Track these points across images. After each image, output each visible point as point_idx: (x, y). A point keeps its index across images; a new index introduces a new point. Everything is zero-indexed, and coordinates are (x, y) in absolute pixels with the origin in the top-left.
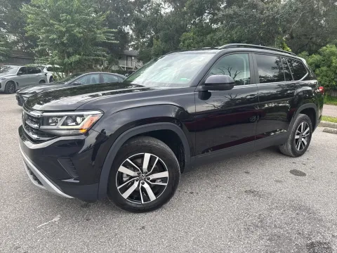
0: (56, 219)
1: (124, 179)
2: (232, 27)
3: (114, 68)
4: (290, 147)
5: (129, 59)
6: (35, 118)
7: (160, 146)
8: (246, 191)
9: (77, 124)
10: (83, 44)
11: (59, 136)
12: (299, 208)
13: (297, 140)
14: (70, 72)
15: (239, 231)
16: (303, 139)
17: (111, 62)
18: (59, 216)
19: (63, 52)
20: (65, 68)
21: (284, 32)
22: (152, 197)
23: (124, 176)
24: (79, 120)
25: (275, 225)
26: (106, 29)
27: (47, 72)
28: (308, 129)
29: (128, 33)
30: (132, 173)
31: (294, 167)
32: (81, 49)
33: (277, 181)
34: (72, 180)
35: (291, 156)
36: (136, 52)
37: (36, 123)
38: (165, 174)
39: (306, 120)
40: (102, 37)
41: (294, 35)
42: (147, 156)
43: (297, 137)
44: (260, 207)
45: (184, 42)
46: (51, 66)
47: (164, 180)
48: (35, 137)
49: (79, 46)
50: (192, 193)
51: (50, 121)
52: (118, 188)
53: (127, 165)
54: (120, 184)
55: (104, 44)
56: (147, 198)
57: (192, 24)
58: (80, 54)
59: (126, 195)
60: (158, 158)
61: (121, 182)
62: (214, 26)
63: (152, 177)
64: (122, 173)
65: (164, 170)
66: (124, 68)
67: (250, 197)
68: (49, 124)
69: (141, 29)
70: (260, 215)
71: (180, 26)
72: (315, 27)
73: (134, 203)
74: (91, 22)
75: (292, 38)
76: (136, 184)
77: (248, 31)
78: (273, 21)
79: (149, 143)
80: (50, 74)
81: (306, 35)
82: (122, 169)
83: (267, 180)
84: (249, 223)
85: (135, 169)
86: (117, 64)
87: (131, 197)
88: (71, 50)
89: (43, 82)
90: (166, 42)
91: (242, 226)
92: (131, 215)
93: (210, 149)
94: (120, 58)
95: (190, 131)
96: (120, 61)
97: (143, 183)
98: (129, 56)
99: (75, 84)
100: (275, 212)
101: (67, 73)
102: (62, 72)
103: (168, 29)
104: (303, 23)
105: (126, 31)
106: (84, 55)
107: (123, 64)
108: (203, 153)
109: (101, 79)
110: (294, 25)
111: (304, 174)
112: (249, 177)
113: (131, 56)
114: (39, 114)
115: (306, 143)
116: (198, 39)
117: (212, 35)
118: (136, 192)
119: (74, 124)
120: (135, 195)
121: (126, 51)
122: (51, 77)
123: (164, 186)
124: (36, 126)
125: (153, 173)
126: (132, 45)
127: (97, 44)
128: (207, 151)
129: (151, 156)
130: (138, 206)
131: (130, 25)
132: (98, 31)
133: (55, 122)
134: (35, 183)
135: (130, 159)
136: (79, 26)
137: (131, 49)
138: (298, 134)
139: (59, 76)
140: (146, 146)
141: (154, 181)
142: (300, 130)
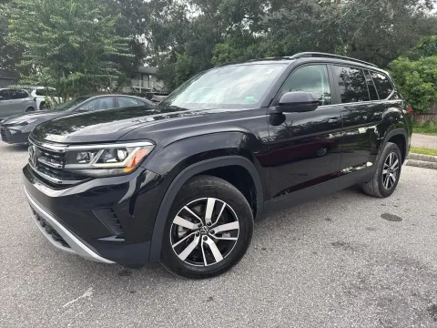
0: (88, 293)
1: (180, 234)
2: (281, 36)
3: (124, 90)
4: (377, 184)
5: (145, 78)
6: (56, 154)
7: (227, 187)
8: (333, 244)
9: (119, 161)
10: (87, 58)
11: (93, 177)
12: (405, 262)
13: (385, 176)
14: (70, 96)
15: (338, 296)
16: (391, 175)
17: (121, 83)
18: (91, 289)
19: (59, 68)
20: (62, 90)
21: (345, 41)
22: (218, 256)
23: (180, 229)
24: (121, 154)
25: (382, 286)
26: (117, 38)
27: (36, 96)
28: (397, 161)
29: (143, 44)
30: (190, 225)
31: (385, 210)
32: (84, 64)
33: (368, 229)
34: (112, 239)
35: (378, 197)
36: (154, 69)
37: (57, 161)
38: (235, 225)
39: (394, 150)
40: (111, 49)
41: (357, 46)
42: (211, 202)
43: (385, 172)
44: (356, 264)
45: (217, 56)
46: (43, 88)
47: (233, 232)
48: (56, 180)
49: (82, 61)
50: (264, 249)
51: (79, 158)
52: (173, 246)
53: (184, 215)
54: (175, 242)
55: (114, 58)
56: (211, 258)
57: (228, 32)
58: (82, 71)
59: (183, 256)
60: (225, 204)
61: (176, 239)
62: (256, 35)
63: (217, 230)
64: (177, 226)
65: (232, 220)
66: (138, 89)
67: (340, 252)
68: (77, 162)
69: (161, 38)
70: (359, 273)
71: (212, 34)
72: (382, 36)
73: (195, 266)
74: (96, 29)
75: (354, 49)
76: (196, 240)
77: (301, 40)
78: (332, 28)
79: (213, 183)
80: (41, 99)
81: (370, 46)
82: (178, 220)
83: (356, 227)
84: (347, 285)
85: (194, 220)
86: (129, 84)
87: (190, 258)
88: (69, 66)
89: (31, 109)
90: (193, 55)
91: (340, 289)
92: (190, 282)
93: (286, 190)
94: (132, 77)
95: (263, 166)
96: (133, 81)
97: (206, 239)
98: (144, 75)
99: (80, 111)
100: (376, 268)
101: (65, 98)
102: (59, 96)
103: (198, 38)
104: (366, 31)
105: (141, 41)
106: (88, 72)
107: (137, 84)
108: (278, 195)
109: (115, 104)
110: (357, 34)
111: (399, 219)
112: (332, 226)
113: (148, 74)
114: (63, 148)
115: (394, 180)
116: (236, 52)
117: (253, 46)
118: (197, 251)
119: (114, 160)
120: (195, 256)
121: (140, 68)
122: (43, 103)
123: (234, 241)
124: (57, 165)
125: (218, 225)
126: (148, 60)
127: (106, 58)
128: (283, 192)
129: (216, 202)
130: (199, 270)
131: (147, 34)
132: (106, 41)
133: (85, 159)
134: (58, 245)
135: (188, 207)
136: (80, 33)
137: (146, 65)
138: (386, 168)
139: (54, 101)
140: (209, 188)
141: (219, 235)
142: (388, 163)
